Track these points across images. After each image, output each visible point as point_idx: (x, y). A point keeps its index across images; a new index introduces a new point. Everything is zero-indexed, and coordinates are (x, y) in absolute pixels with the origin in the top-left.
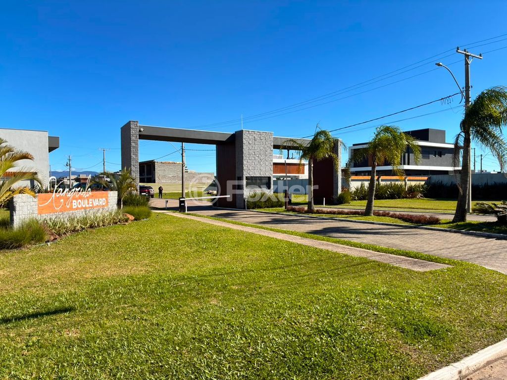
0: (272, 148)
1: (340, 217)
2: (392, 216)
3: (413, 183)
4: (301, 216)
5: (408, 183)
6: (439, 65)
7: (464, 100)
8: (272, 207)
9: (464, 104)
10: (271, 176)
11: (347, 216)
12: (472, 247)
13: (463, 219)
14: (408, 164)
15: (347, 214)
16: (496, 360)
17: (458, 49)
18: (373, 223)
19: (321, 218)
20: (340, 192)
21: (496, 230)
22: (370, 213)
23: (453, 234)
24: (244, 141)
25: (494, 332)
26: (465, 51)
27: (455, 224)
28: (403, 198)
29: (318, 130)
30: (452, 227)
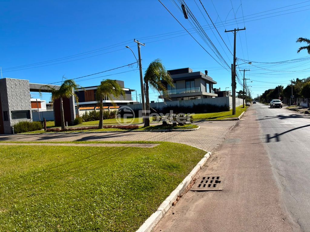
0: (29, 91)
1: (85, 131)
2: (114, 127)
3: (113, 110)
4: (60, 134)
5: (110, 110)
6: (127, 47)
7: (139, 66)
8: (34, 130)
9: (139, 68)
10: (30, 109)
11: (88, 130)
12: (159, 136)
13: (148, 125)
14: (108, 100)
15: (88, 129)
16: (198, 172)
17: (135, 40)
18: (106, 132)
19: (74, 133)
20: (75, 117)
21: (163, 128)
22: (102, 127)
23: (147, 132)
24: (7, 86)
25: (193, 163)
26: (138, 41)
27: (146, 128)
28: (109, 118)
29: (64, 80)
30: (145, 129)
